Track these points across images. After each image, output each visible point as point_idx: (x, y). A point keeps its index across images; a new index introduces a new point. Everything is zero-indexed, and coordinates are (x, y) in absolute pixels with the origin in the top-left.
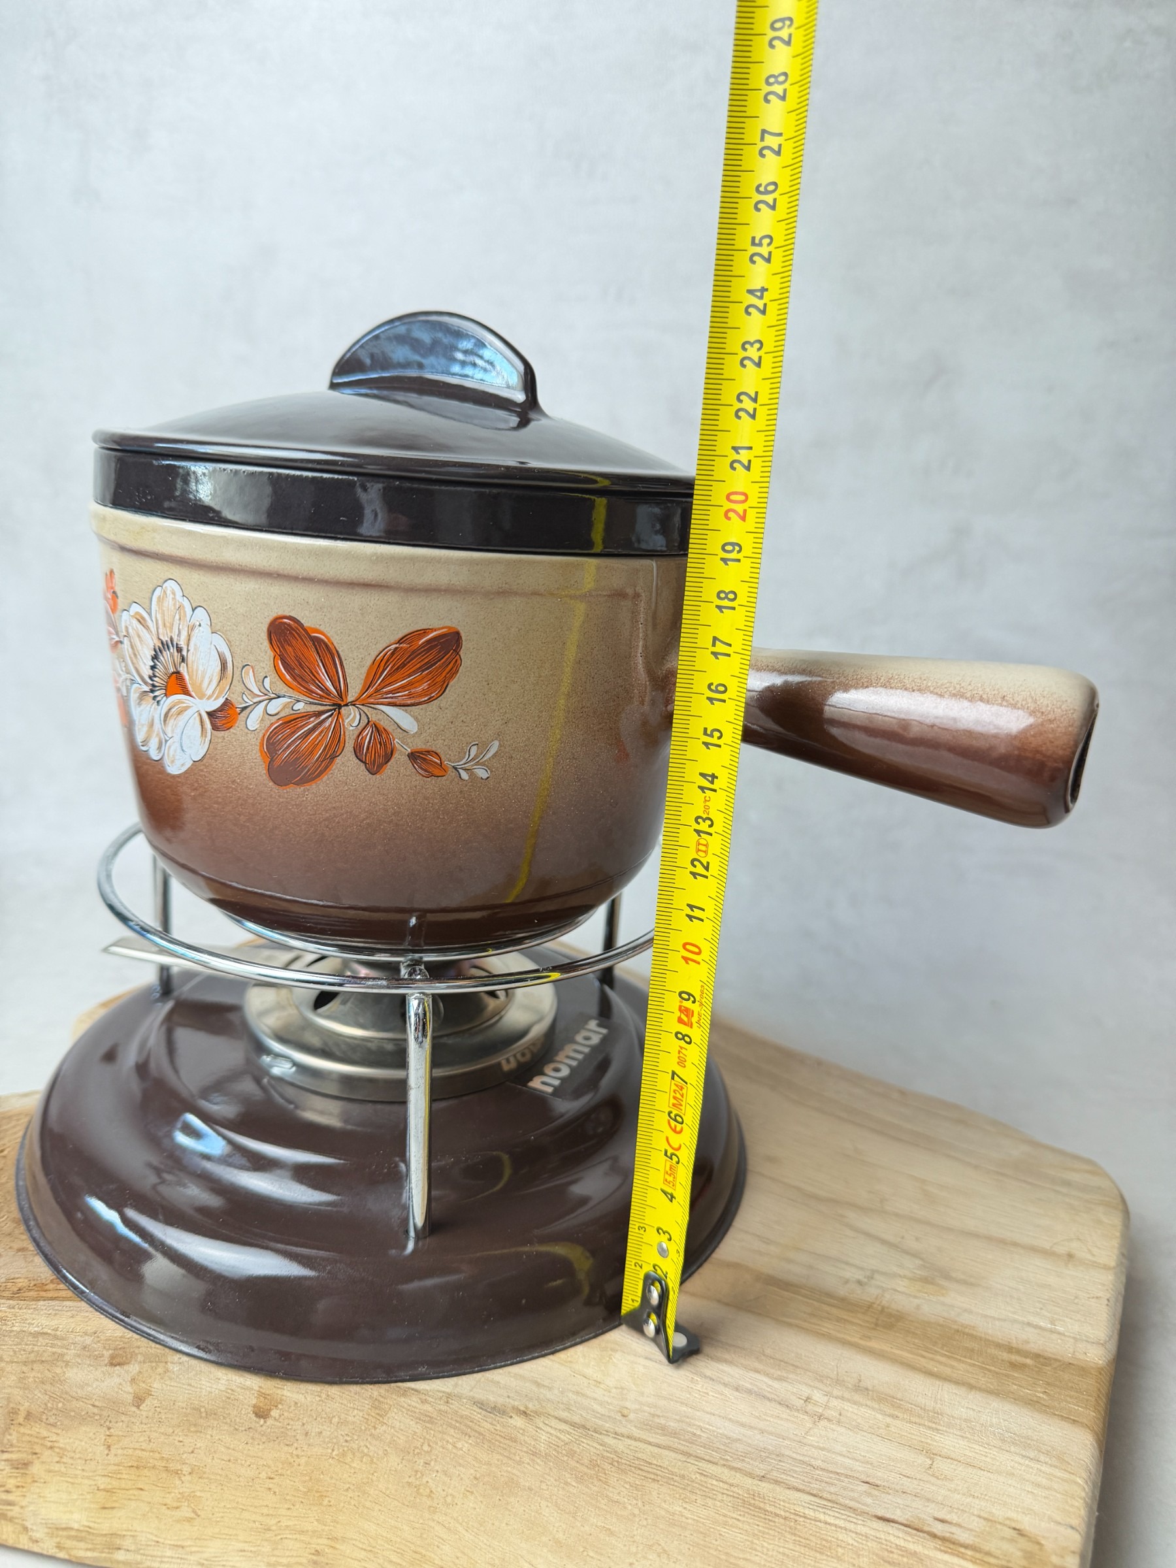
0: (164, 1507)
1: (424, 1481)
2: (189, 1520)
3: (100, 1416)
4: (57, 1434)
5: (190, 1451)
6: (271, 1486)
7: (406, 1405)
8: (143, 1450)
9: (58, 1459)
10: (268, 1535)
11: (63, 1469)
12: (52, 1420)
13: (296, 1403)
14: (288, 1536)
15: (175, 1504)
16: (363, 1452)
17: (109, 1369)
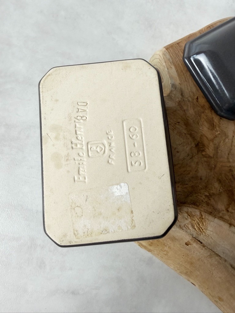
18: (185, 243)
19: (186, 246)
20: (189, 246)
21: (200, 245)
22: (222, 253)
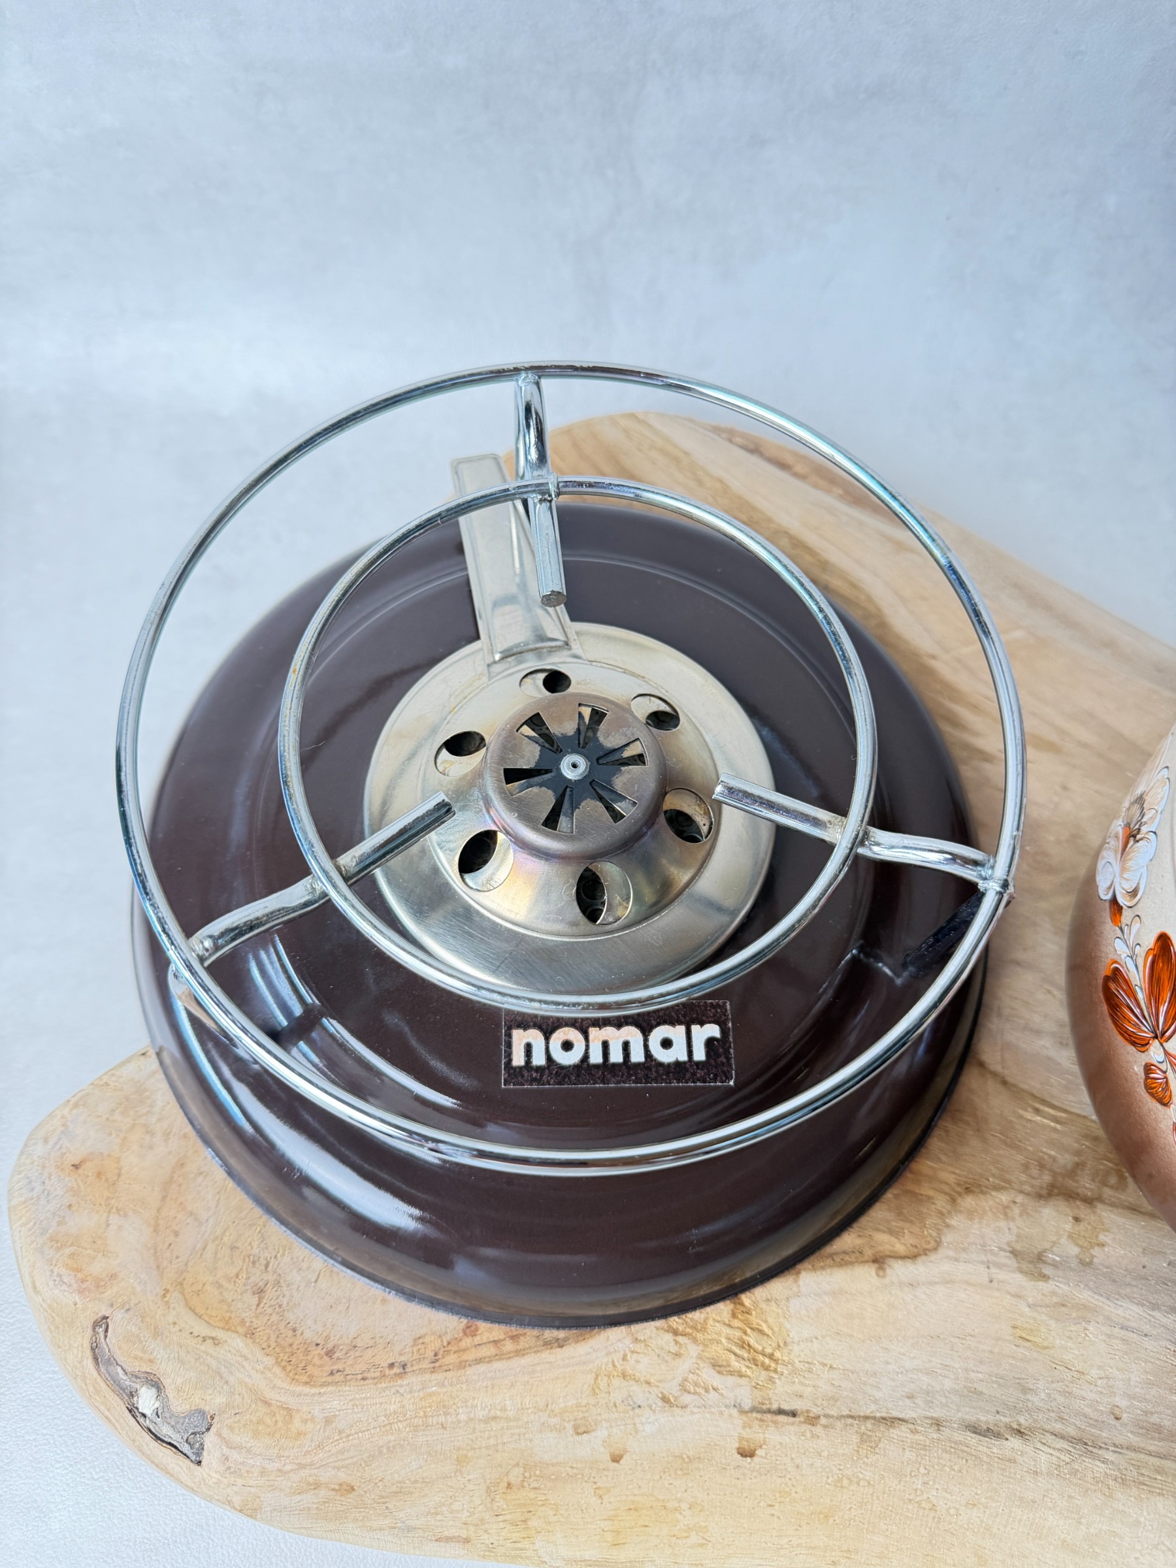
0: (674, 1538)
1: (925, 1496)
2: (702, 1545)
3: (582, 1475)
4: (545, 1494)
5: (683, 1490)
6: (773, 1512)
7: (896, 1437)
8: (635, 1495)
9: (554, 1513)
10: (782, 1552)
11: (562, 1520)
12: (534, 1485)
13: (781, 1444)
14: (802, 1552)
15: (685, 1534)
16: (858, 1477)
17: (578, 1438)
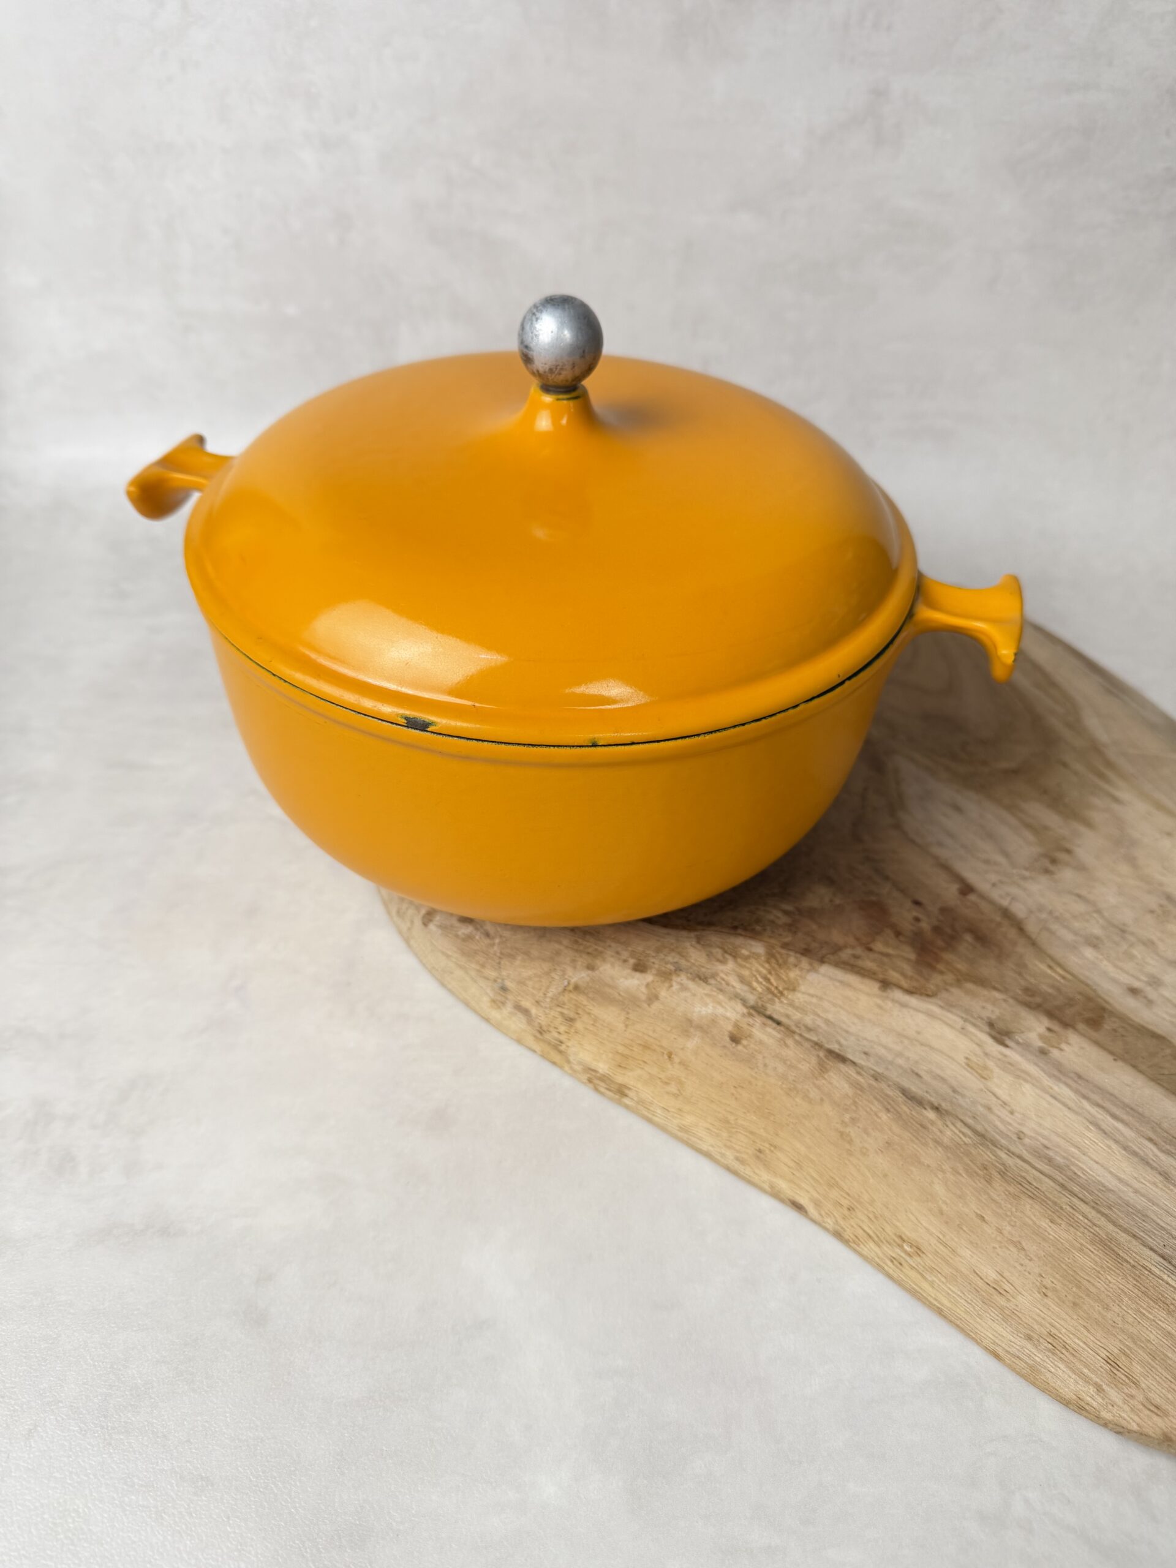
18: (727, 1033)
19: (734, 1045)
20: (744, 1042)
21: (774, 1029)
22: (864, 1056)
